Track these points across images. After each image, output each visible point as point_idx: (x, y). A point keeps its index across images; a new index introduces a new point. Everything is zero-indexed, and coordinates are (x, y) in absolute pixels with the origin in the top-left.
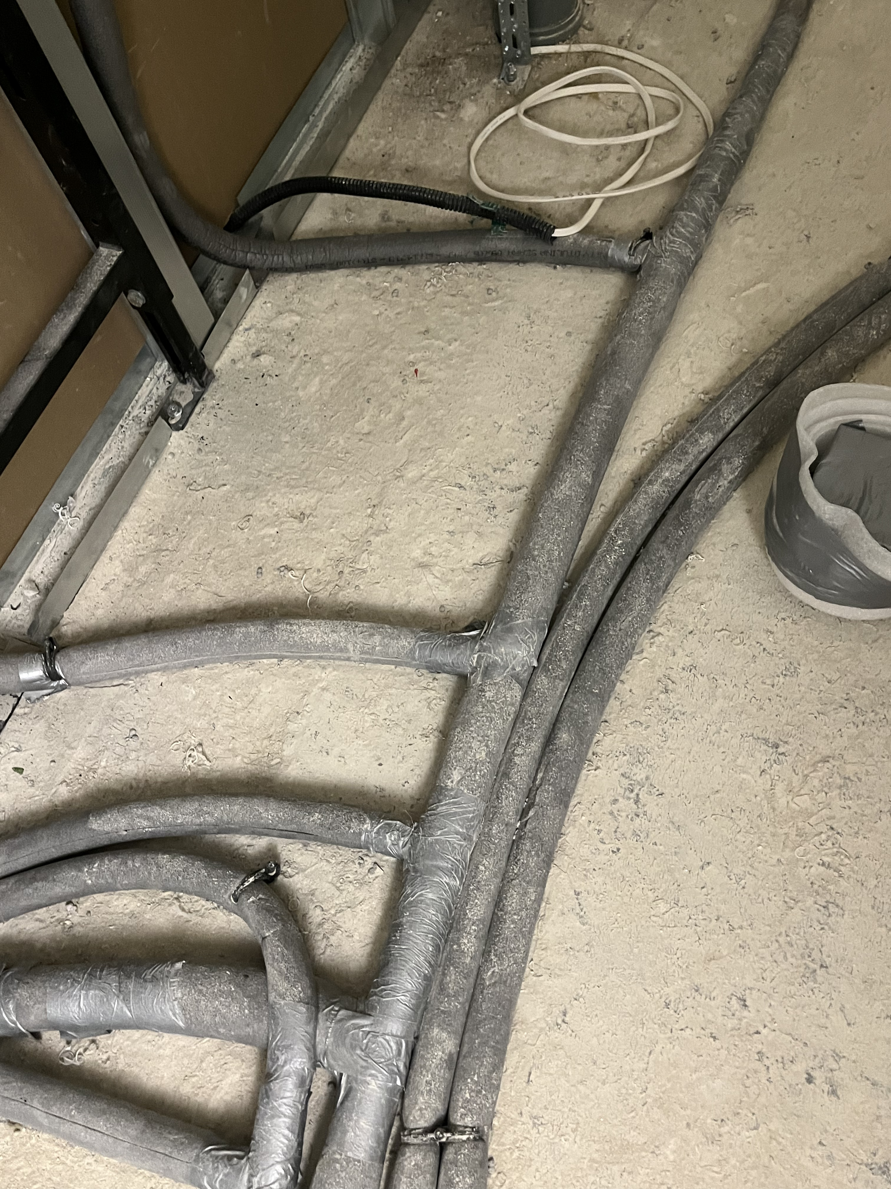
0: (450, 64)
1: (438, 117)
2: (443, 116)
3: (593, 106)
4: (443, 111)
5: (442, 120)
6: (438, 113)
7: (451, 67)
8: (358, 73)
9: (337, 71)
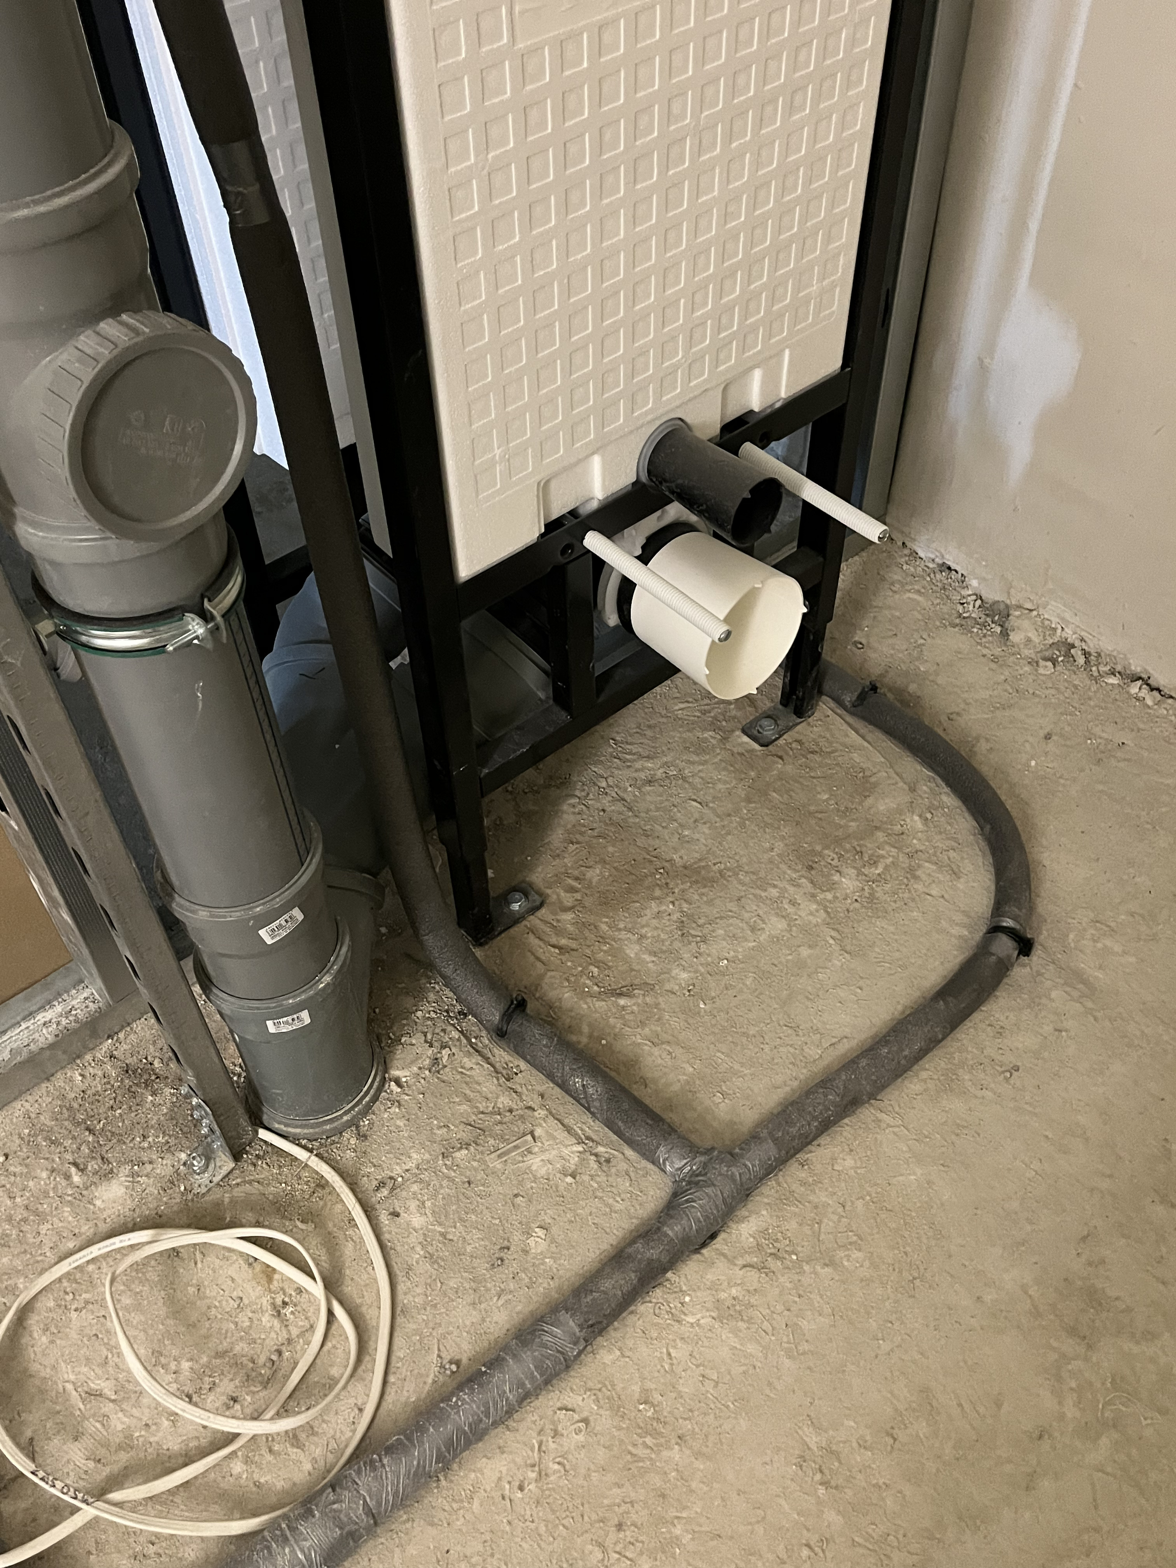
0: (154, 1094)
1: (68, 1177)
2: (76, 1179)
3: (253, 1292)
4: (82, 1170)
5: (71, 1185)
6: (73, 1170)
7: (150, 1098)
8: (47, 1036)
9: (31, 1015)
